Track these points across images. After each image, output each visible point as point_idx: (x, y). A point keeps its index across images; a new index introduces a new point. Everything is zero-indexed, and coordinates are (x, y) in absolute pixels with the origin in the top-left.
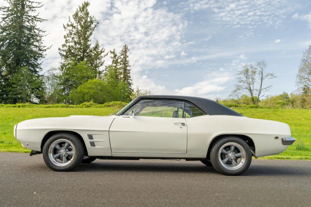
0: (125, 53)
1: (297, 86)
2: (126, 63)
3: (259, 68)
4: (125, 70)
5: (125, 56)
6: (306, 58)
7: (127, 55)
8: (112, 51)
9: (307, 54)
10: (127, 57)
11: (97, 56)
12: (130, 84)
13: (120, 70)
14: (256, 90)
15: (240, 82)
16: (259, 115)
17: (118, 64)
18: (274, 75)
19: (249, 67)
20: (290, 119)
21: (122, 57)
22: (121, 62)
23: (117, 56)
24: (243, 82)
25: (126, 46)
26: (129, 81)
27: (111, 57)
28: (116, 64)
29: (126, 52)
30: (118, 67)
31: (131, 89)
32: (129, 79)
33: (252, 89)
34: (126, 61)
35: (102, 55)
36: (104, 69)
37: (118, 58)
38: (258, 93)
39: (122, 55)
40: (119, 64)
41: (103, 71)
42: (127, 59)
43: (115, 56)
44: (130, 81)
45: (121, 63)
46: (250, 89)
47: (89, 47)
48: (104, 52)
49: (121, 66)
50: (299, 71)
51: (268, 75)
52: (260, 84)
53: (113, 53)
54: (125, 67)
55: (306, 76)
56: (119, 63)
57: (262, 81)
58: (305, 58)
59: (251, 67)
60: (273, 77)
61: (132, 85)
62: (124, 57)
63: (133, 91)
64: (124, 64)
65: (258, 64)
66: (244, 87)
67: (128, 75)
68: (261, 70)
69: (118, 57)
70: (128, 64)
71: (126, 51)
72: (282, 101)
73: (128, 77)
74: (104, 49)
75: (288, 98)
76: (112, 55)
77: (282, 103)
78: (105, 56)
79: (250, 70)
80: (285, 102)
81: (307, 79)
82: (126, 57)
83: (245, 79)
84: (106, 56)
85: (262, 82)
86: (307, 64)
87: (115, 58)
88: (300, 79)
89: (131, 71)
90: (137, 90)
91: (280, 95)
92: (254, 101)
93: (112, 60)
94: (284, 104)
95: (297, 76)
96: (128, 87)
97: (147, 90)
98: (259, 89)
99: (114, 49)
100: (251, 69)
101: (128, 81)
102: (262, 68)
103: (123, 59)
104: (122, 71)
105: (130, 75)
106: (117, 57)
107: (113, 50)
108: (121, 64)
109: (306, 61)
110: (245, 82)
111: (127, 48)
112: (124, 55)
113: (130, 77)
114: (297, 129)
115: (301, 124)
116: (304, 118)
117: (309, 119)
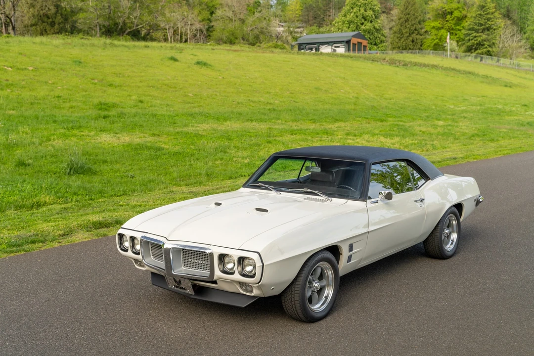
114: (7, 97)
115: (10, 82)
116: (10, 67)
117: (22, 70)
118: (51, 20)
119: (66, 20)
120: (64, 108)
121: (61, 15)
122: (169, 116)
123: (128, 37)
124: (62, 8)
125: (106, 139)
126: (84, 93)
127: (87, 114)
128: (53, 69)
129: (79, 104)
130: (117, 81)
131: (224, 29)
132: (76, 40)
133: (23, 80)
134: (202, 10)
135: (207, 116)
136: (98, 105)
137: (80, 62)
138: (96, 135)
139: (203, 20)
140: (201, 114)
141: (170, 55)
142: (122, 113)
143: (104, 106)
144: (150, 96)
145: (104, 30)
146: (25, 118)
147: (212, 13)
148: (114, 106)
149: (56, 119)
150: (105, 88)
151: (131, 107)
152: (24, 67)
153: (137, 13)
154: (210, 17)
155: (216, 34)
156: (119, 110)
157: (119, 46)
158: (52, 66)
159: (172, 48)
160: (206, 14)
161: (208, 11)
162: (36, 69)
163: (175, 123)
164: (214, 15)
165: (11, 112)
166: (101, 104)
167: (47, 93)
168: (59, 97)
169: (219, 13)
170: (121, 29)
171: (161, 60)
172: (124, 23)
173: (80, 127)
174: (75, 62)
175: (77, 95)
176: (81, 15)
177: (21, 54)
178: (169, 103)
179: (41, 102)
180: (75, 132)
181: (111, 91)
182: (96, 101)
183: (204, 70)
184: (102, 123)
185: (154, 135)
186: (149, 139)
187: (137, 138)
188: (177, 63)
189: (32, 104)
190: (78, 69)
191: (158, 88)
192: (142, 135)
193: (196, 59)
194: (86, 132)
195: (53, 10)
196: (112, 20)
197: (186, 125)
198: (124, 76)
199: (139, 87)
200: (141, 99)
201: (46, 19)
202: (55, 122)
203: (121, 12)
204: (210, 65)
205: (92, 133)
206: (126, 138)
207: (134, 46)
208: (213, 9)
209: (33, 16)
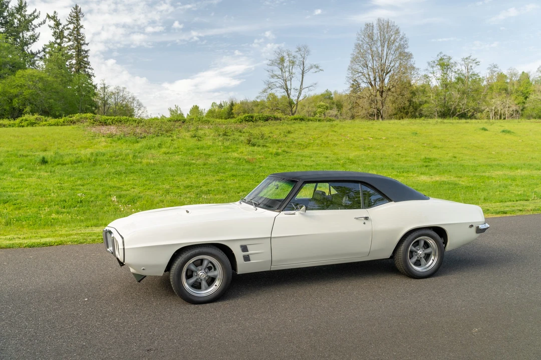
0: (77, 20)
1: (347, 83)
2: (80, 39)
3: (299, 56)
4: (79, 51)
5: (77, 26)
6: (361, 42)
7: (81, 25)
8: (51, 14)
9: (363, 37)
10: (82, 27)
11: (26, 24)
12: (90, 76)
13: (69, 50)
14: (294, 89)
15: (272, 77)
16: (313, 133)
17: (64, 39)
18: (320, 68)
19: (285, 54)
20: (355, 139)
21: (71, 26)
22: (71, 35)
23: (61, 24)
24: (276, 77)
25: (77, 7)
26: (87, 70)
27: (50, 27)
28: (61, 40)
29: (77, 18)
30: (65, 46)
31: (91, 84)
32: (86, 67)
33: (289, 87)
34: (79, 34)
35: (35, 22)
36: (41, 49)
37: (64, 28)
38: (298, 93)
39: (70, 23)
40: (67, 40)
41: (39, 52)
42: (82, 31)
43: (58, 24)
44: (90, 71)
45: (71, 37)
46: (287, 88)
47: (7, 7)
48: (37, 17)
49: (71, 43)
50: (352, 62)
51: (311, 67)
52: (301, 81)
53: (54, 18)
54: (77, 46)
55: (360, 69)
56: (65, 37)
57: (303, 76)
58: (359, 42)
59: (288, 55)
60: (318, 70)
61: (93, 77)
62: (75, 28)
63: (96, 88)
64: (77, 40)
65: (297, 50)
66: (278, 85)
67: (86, 59)
68: (302, 59)
69: (62, 26)
70: (83, 40)
71: (77, 15)
72: (324, 104)
73: (85, 64)
74: (37, 12)
75: (332, 99)
76: (52, 23)
77: (324, 107)
78: (40, 25)
79: (287, 59)
80: (328, 105)
81: (361, 74)
82: (78, 28)
83: (279, 72)
84: (43, 25)
85: (303, 78)
86: (362, 51)
87: (58, 29)
88: (352, 73)
89: (89, 54)
90: (102, 86)
91: (322, 95)
92: (291, 107)
93: (53, 31)
94: (327, 107)
95: (349, 69)
96: (86, 81)
97: (118, 87)
98: (299, 88)
99: (55, 12)
100: (287, 56)
101: (85, 71)
102: (303, 56)
103: (73, 30)
104: (72, 52)
105: (89, 60)
106: (60, 27)
107: (53, 13)
108: (70, 40)
109: (360, 46)
110: (280, 77)
111: (80, 11)
112: (74, 23)
113: (88, 63)
114: (367, 155)
115: (370, 146)
116: (372, 138)
117: (379, 139)
118: (406, 110)
119: (416, 110)
120: (401, 161)
121: (413, 106)
122: (472, 166)
123: (457, 118)
124: (413, 102)
125: (424, 178)
126: (416, 152)
127: (415, 164)
128: (398, 138)
129: (412, 159)
130: (440, 144)
131: (534, 108)
132: (418, 121)
133: (378, 145)
134: (518, 96)
135: (503, 166)
136: (424, 159)
137: (416, 133)
138: (418, 176)
139: (519, 103)
140: (498, 165)
141: (482, 127)
142: (439, 164)
143: (428, 160)
144: (462, 153)
145: (439, 114)
146: (376, 166)
147: (526, 98)
148: (435, 160)
149: (394, 167)
150: (430, 149)
151: (447, 161)
152: (380, 137)
153: (465, 101)
154: (524, 101)
155: (527, 112)
156: (438, 162)
157: (447, 123)
158: (397, 136)
159: (486, 123)
160: (521, 99)
161: (523, 97)
162: (387, 138)
163: (475, 171)
164: (528, 99)
165: (367, 163)
166: (426, 158)
167: (392, 152)
168: (399, 154)
169: (532, 97)
170: (453, 113)
171: (475, 130)
172: (455, 109)
173: (408, 171)
174: (413, 133)
175: (411, 153)
176: (426, 106)
177: (379, 130)
178: (476, 158)
179: (388, 157)
180: (405, 174)
181: (434, 150)
182: (423, 157)
183: (508, 136)
184: (424, 169)
185: (458, 177)
186: (453, 179)
187: (445, 178)
188: (486, 132)
189: (381, 158)
190: (414, 137)
191: (469, 149)
192: (449, 177)
193: (502, 129)
194: (411, 174)
195: (407, 104)
196: (446, 107)
197: (484, 172)
198: (445, 141)
199: (455, 148)
200: (455, 155)
201: (403, 110)
202: (393, 168)
203: (453, 102)
204: (513, 133)
205: (415, 175)
206: (437, 178)
207: (458, 123)
208: (527, 95)
209: (395, 109)
